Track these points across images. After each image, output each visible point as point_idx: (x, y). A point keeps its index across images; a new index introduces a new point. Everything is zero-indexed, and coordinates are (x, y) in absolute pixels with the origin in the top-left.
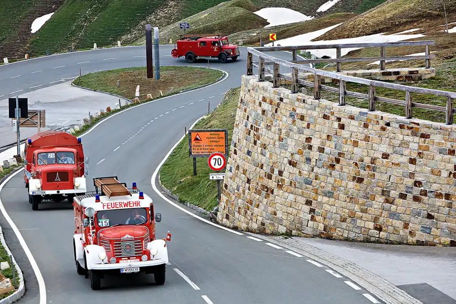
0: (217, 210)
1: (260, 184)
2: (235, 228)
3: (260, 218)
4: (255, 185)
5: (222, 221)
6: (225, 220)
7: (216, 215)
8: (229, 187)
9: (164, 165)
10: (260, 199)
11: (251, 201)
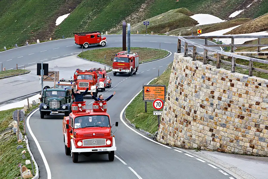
0: (157, 133)
1: (183, 118)
2: (167, 144)
3: (182, 139)
4: (179, 119)
5: (160, 140)
6: (161, 139)
7: (157, 136)
8: (164, 119)
9: (129, 106)
10: (183, 127)
11: (177, 128)
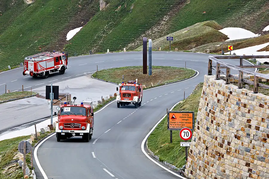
0: (185, 168)
1: (214, 150)
3: (214, 174)
4: (211, 151)
5: (188, 175)
6: (190, 175)
7: (184, 171)
8: (193, 151)
9: (151, 134)
10: (215, 161)
11: (208, 162)
